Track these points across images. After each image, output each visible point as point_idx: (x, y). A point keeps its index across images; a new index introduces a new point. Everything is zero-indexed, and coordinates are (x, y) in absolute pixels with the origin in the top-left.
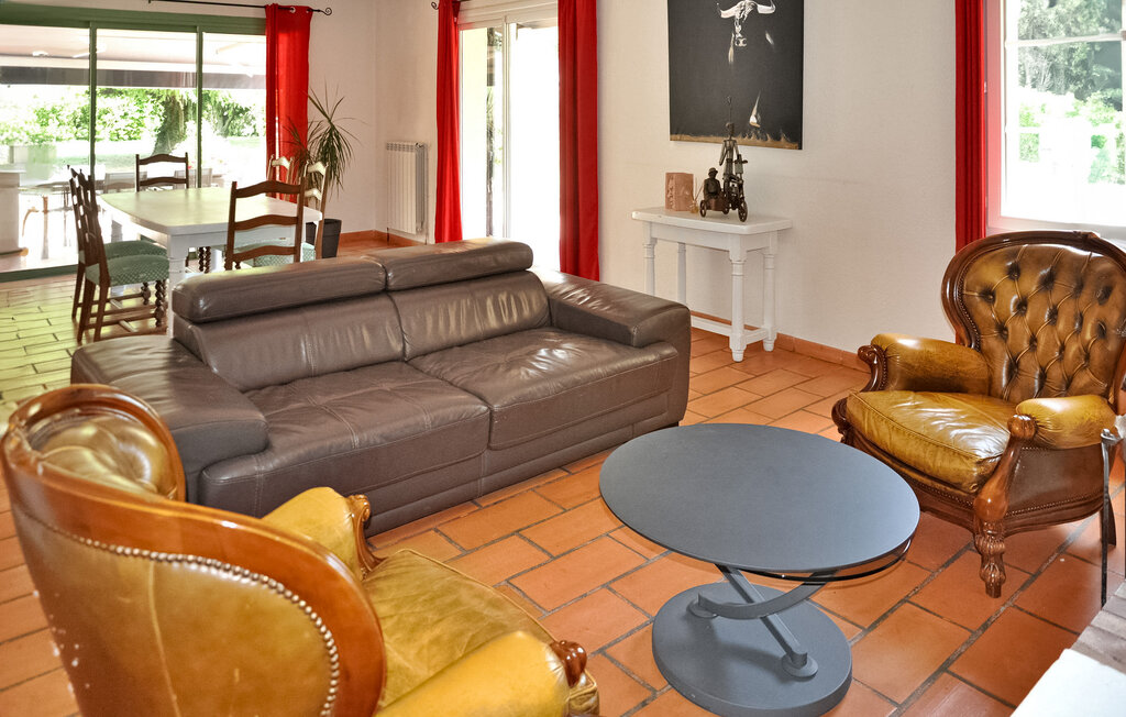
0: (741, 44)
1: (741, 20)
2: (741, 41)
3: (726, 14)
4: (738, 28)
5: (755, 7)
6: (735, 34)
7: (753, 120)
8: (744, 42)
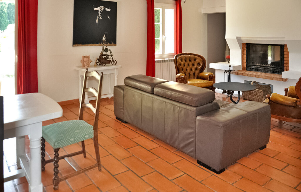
0: (100, 18)
1: (100, 12)
2: (101, 17)
3: (96, 9)
4: (100, 14)
5: (105, 9)
6: (99, 15)
7: (104, 39)
8: (101, 18)
